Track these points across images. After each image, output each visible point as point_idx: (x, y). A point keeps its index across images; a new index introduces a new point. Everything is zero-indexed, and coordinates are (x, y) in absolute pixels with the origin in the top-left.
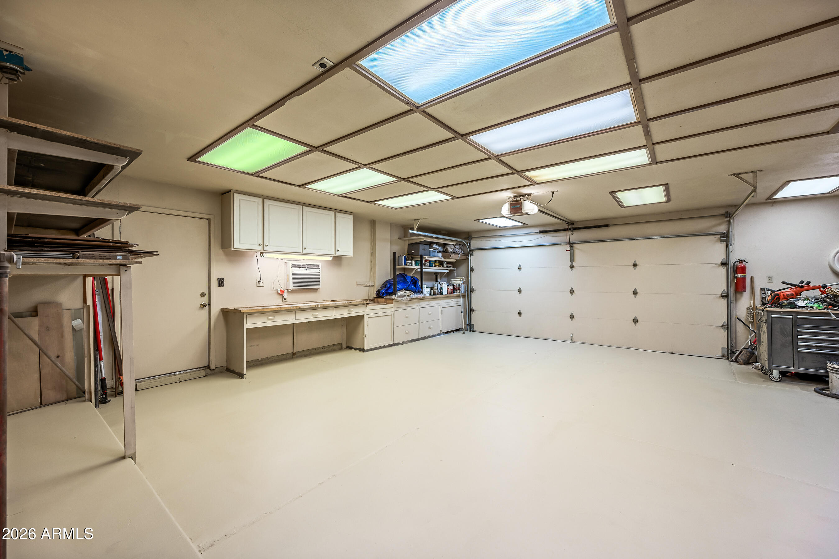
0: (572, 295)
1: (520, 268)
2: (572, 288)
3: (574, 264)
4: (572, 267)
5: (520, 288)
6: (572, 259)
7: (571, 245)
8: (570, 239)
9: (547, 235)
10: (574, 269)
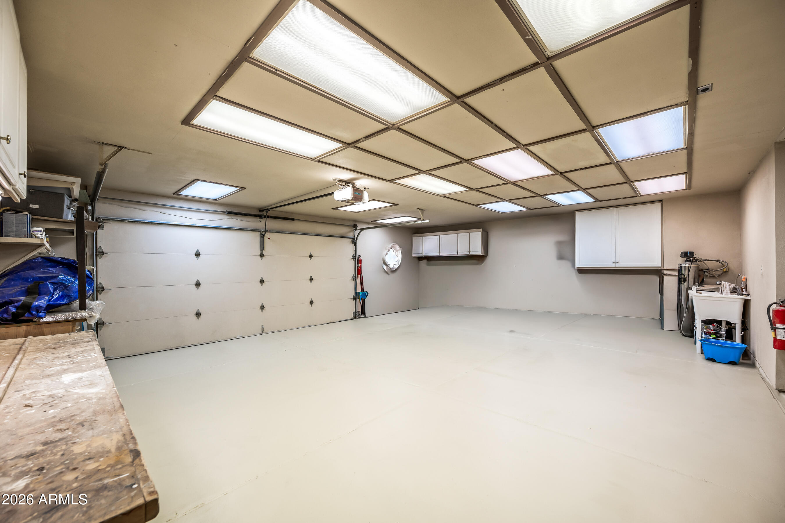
0: (262, 285)
1: (198, 255)
2: (262, 278)
3: (264, 252)
4: (262, 255)
5: (198, 280)
6: (262, 248)
7: (263, 234)
8: (266, 227)
9: (233, 218)
10: (264, 258)
